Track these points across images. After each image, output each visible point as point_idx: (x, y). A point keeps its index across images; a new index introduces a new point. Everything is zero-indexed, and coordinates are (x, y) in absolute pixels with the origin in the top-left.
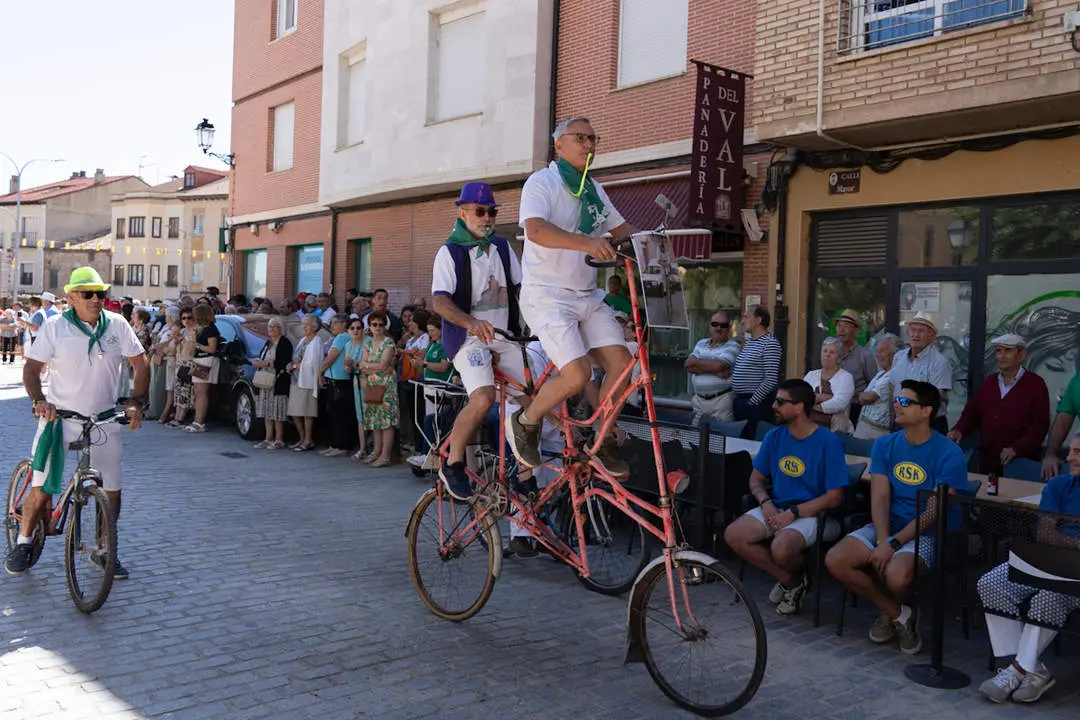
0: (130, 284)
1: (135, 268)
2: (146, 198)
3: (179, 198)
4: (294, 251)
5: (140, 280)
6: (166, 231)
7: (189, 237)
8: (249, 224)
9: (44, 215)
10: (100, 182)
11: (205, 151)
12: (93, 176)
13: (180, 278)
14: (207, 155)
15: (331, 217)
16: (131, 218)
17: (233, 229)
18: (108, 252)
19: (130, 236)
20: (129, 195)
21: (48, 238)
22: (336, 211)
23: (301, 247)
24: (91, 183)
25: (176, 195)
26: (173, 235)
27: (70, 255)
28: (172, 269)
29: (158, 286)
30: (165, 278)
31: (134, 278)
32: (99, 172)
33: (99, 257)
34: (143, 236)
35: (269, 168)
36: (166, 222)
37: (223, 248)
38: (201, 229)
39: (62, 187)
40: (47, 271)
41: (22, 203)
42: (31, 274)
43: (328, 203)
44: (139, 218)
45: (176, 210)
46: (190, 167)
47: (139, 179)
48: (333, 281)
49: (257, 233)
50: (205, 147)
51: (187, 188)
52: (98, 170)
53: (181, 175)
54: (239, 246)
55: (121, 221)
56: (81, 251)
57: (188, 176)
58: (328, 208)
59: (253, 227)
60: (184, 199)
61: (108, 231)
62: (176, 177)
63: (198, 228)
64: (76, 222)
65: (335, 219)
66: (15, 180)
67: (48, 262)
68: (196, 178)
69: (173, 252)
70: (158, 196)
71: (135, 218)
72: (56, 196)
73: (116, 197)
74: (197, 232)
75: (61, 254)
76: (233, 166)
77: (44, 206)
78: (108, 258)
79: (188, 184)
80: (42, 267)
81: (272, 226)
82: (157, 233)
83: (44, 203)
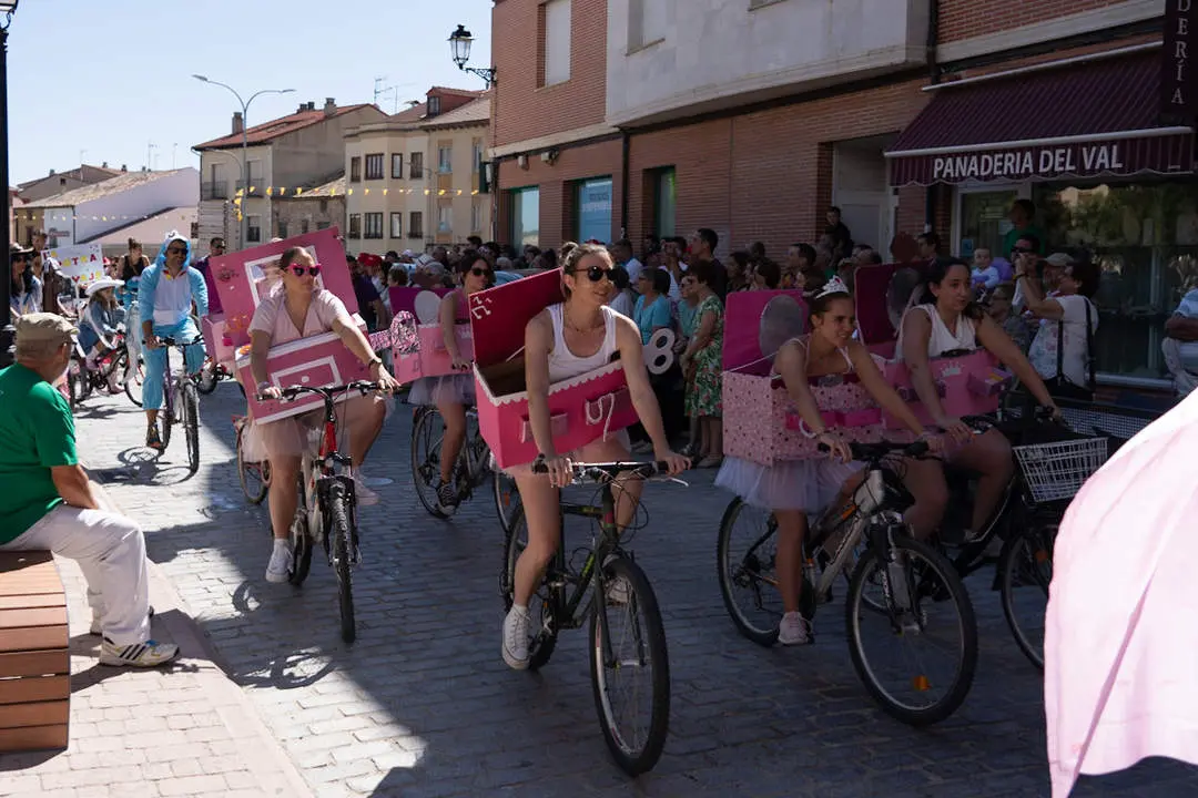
0: (367, 236)
1: (373, 217)
2: (384, 130)
3: (422, 128)
4: (572, 189)
5: (379, 231)
6: (407, 170)
7: (434, 176)
8: (516, 155)
9: (270, 157)
10: (332, 112)
11: (461, 66)
12: (323, 107)
13: (425, 229)
14: (463, 72)
15: (620, 142)
16: (367, 156)
17: (497, 163)
18: (342, 199)
19: (367, 178)
20: (363, 128)
21: (276, 184)
22: (628, 132)
23: (583, 181)
24: (322, 116)
25: (418, 125)
26: (416, 175)
27: (299, 204)
28: (416, 217)
29: (400, 238)
30: (407, 228)
31: (373, 230)
32: (330, 102)
33: (331, 205)
34: (381, 177)
35: (541, 82)
36: (407, 159)
37: (484, 187)
38: (449, 166)
39: (289, 123)
40: (276, 224)
41: (249, 145)
42: (258, 229)
43: (616, 123)
44: (376, 155)
45: (418, 143)
46: (434, 88)
47: (375, 107)
48: (624, 224)
49: (526, 167)
50: (461, 61)
51: (431, 115)
52: (328, 99)
53: (423, 99)
54: (504, 184)
55: (355, 161)
56: (312, 199)
57: (432, 101)
58: (617, 129)
59: (520, 159)
60: (427, 129)
61: (341, 174)
62: (416, 102)
63: (445, 164)
64: (305, 165)
65: (627, 142)
66: (238, 118)
67: (276, 214)
68: (442, 100)
69: (417, 194)
70: (397, 126)
71: (372, 155)
72: (282, 135)
73: (349, 132)
74: (444, 169)
75: (290, 204)
76: (495, 83)
77: (270, 148)
78: (341, 207)
79: (432, 111)
80: (270, 219)
81: (545, 156)
82: (397, 174)
83: (271, 143)
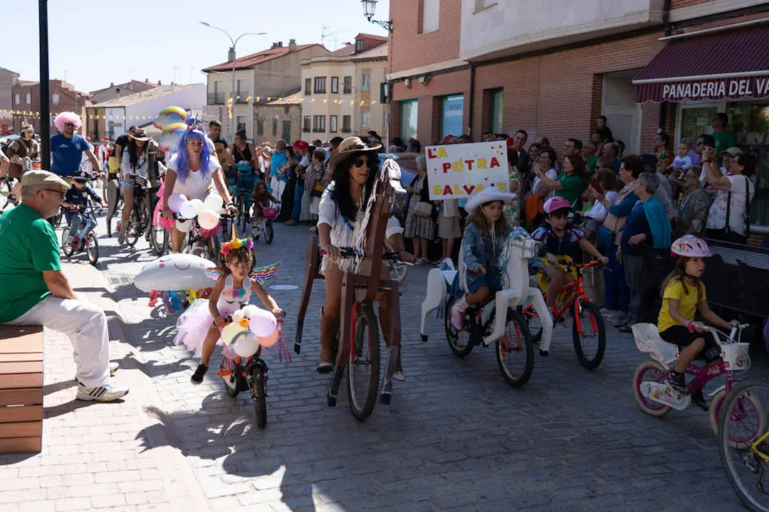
0: (315, 131)
1: (319, 118)
2: (326, 61)
3: (351, 60)
4: (439, 101)
5: (323, 128)
6: (341, 88)
7: (359, 93)
8: (403, 79)
9: (253, 77)
10: (293, 49)
11: (369, 19)
12: (288, 46)
13: (352, 127)
14: (371, 23)
15: (469, 71)
16: (316, 78)
17: (391, 83)
18: (299, 105)
19: (315, 92)
20: (314, 60)
21: (256, 95)
22: (474, 64)
23: (445, 97)
24: (287, 51)
25: (349, 58)
26: (347, 91)
27: (272, 108)
28: (346, 119)
29: (336, 132)
30: (341, 125)
31: (319, 127)
32: (292, 42)
33: (292, 110)
34: (324, 92)
35: (420, 31)
36: (342, 80)
37: (383, 100)
38: (369, 85)
39: (266, 55)
40: (256, 122)
41: (237, 69)
42: (244, 124)
43: (466, 58)
44: (321, 78)
45: (349, 70)
46: (360, 35)
47: (322, 46)
48: (471, 125)
49: (410, 87)
50: (369, 16)
51: (358, 52)
52: (291, 40)
53: (353, 42)
54: (396, 98)
55: (308, 80)
56: (279, 105)
57: (359, 42)
58: (467, 63)
59: (406, 81)
60: (355, 61)
61: (299, 89)
62: (349, 43)
63: (366, 84)
64: (276, 83)
65: (473, 71)
66: (232, 51)
67: (256, 115)
68: (365, 43)
69: (347, 104)
70: (336, 59)
71: (319, 78)
72: (260, 63)
73: (305, 62)
74: (365, 87)
75: (265, 108)
76: (391, 31)
77: (252, 71)
78: (298, 110)
79: (359, 48)
80: (252, 118)
81: (422, 80)
82: (335, 90)
83: (253, 68)
